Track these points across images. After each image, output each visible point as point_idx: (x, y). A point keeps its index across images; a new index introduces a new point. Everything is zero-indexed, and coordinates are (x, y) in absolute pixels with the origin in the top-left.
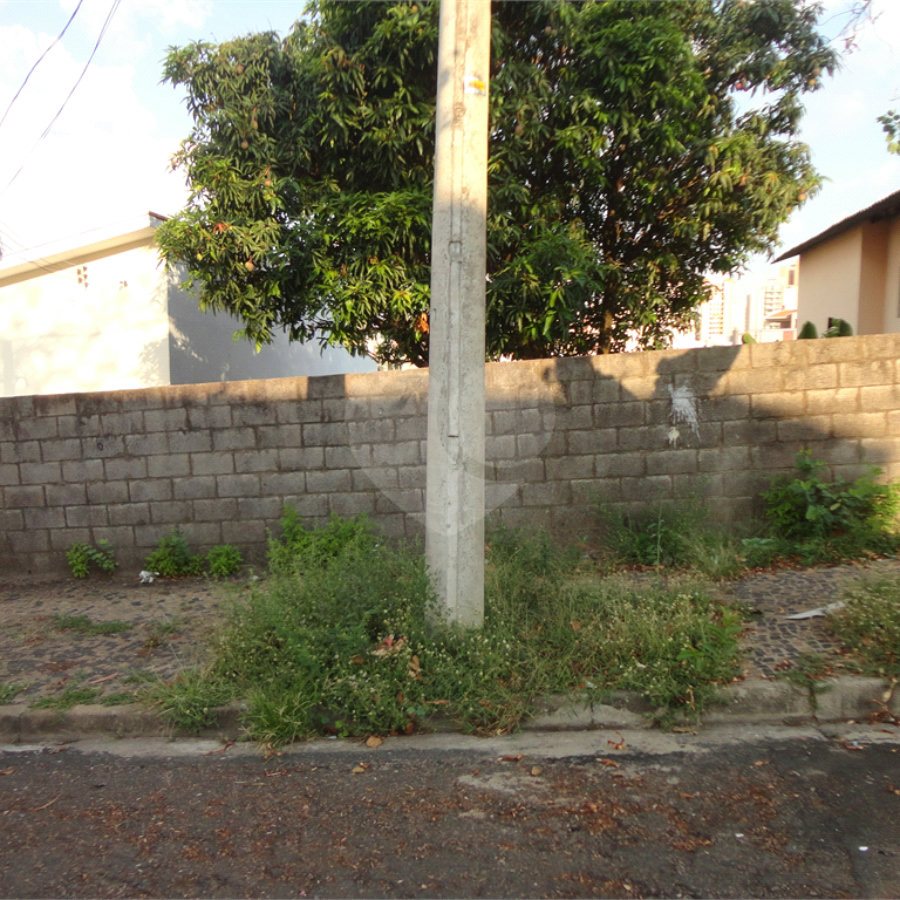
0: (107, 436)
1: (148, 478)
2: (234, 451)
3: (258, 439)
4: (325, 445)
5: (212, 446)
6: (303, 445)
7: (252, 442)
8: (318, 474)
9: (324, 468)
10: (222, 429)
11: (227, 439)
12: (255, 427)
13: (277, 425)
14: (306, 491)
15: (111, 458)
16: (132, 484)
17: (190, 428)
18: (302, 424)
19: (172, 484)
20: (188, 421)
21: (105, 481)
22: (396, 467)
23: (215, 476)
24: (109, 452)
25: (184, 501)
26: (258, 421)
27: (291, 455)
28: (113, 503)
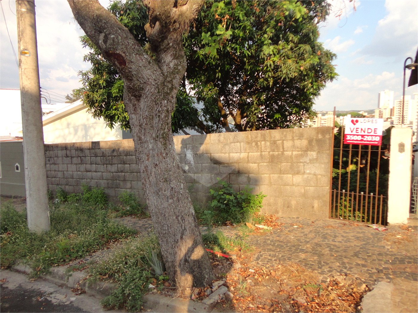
0: (51, 157)
1: (59, 171)
2: (76, 164)
3: (81, 161)
4: (96, 164)
5: (72, 162)
6: (91, 164)
7: (80, 162)
8: (95, 173)
9: (96, 172)
10: (74, 157)
11: (75, 160)
12: (80, 157)
13: (85, 157)
14: (92, 178)
15: (52, 164)
16: (56, 172)
17: (67, 156)
18: (91, 157)
19: (64, 173)
20: (67, 154)
21: (50, 171)
22: (112, 172)
23: (72, 171)
24: (51, 162)
25: (66, 178)
26: (81, 155)
27: (88, 166)
28: (52, 178)
